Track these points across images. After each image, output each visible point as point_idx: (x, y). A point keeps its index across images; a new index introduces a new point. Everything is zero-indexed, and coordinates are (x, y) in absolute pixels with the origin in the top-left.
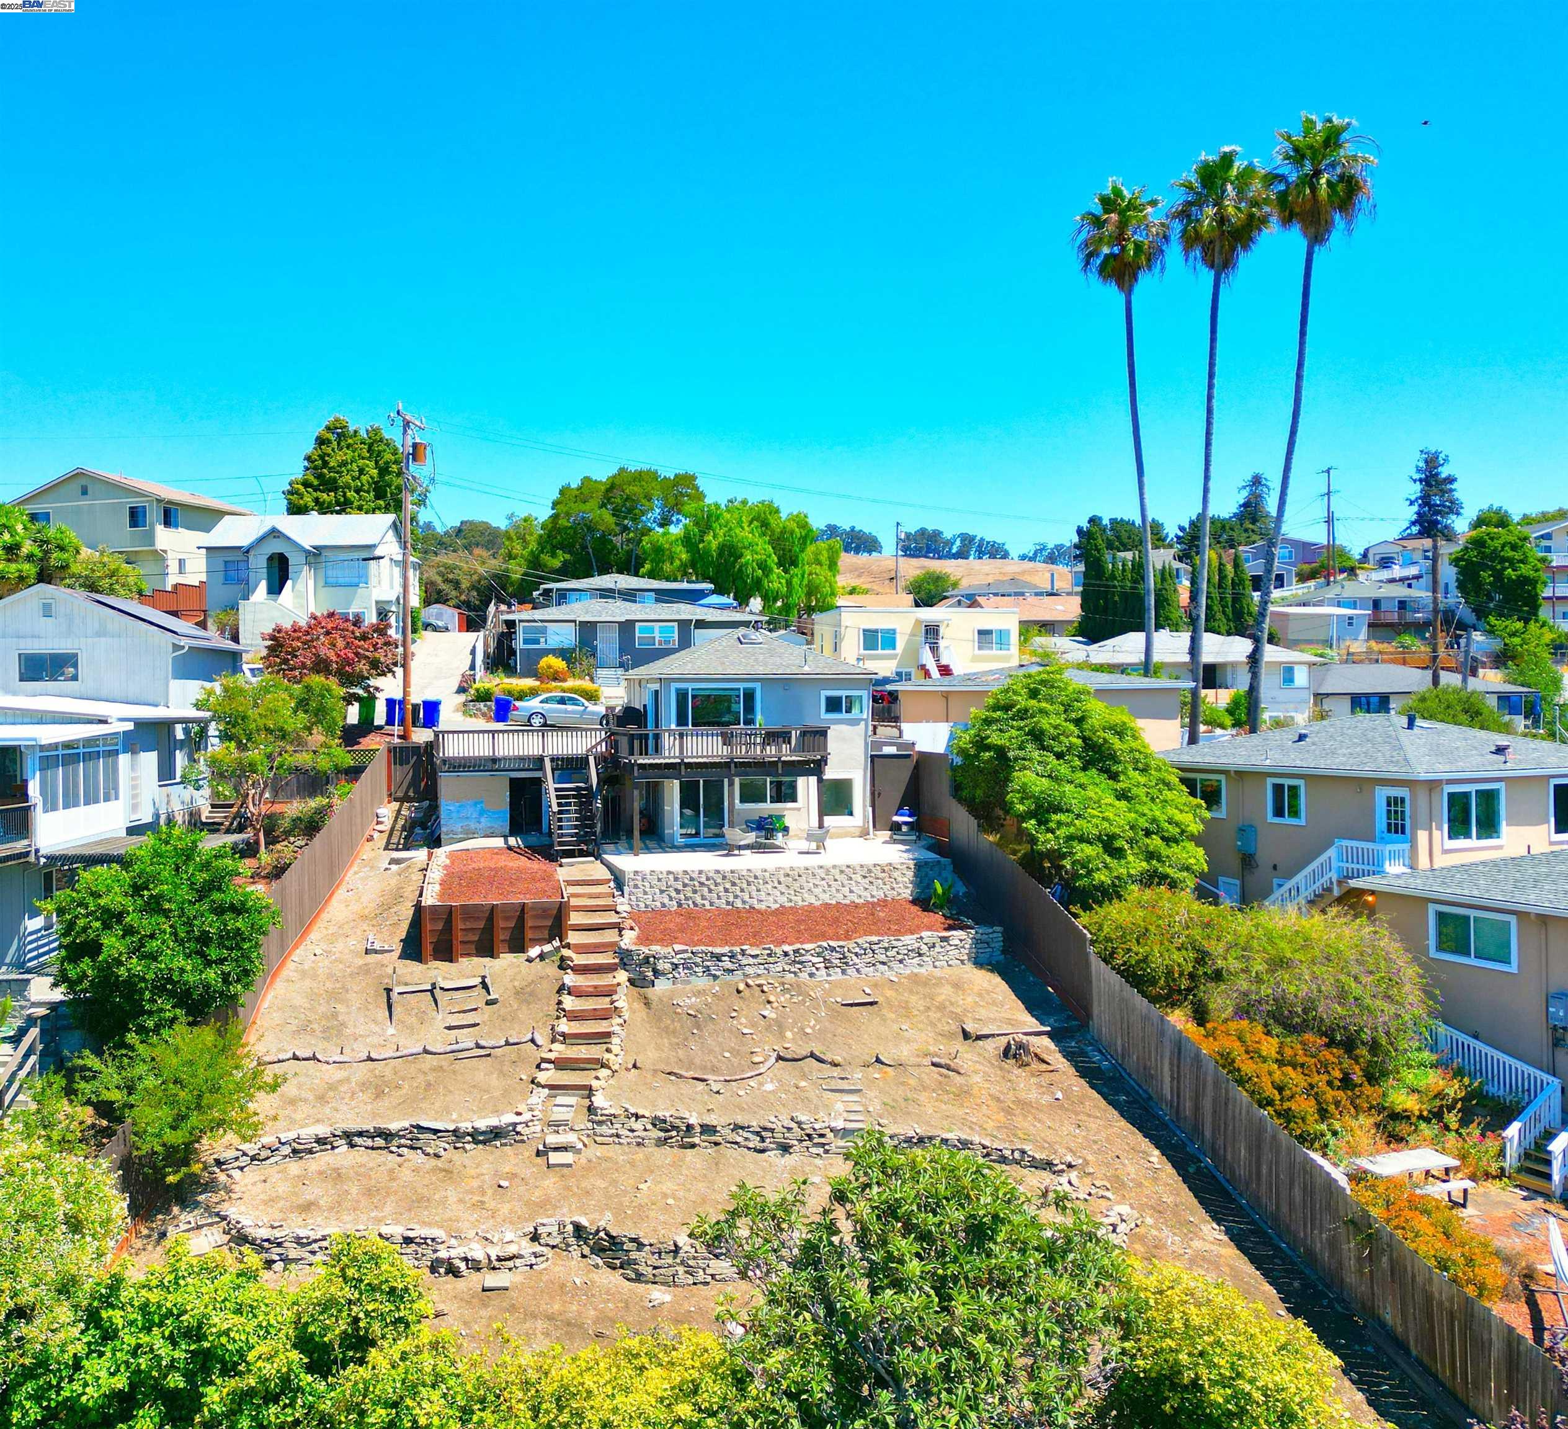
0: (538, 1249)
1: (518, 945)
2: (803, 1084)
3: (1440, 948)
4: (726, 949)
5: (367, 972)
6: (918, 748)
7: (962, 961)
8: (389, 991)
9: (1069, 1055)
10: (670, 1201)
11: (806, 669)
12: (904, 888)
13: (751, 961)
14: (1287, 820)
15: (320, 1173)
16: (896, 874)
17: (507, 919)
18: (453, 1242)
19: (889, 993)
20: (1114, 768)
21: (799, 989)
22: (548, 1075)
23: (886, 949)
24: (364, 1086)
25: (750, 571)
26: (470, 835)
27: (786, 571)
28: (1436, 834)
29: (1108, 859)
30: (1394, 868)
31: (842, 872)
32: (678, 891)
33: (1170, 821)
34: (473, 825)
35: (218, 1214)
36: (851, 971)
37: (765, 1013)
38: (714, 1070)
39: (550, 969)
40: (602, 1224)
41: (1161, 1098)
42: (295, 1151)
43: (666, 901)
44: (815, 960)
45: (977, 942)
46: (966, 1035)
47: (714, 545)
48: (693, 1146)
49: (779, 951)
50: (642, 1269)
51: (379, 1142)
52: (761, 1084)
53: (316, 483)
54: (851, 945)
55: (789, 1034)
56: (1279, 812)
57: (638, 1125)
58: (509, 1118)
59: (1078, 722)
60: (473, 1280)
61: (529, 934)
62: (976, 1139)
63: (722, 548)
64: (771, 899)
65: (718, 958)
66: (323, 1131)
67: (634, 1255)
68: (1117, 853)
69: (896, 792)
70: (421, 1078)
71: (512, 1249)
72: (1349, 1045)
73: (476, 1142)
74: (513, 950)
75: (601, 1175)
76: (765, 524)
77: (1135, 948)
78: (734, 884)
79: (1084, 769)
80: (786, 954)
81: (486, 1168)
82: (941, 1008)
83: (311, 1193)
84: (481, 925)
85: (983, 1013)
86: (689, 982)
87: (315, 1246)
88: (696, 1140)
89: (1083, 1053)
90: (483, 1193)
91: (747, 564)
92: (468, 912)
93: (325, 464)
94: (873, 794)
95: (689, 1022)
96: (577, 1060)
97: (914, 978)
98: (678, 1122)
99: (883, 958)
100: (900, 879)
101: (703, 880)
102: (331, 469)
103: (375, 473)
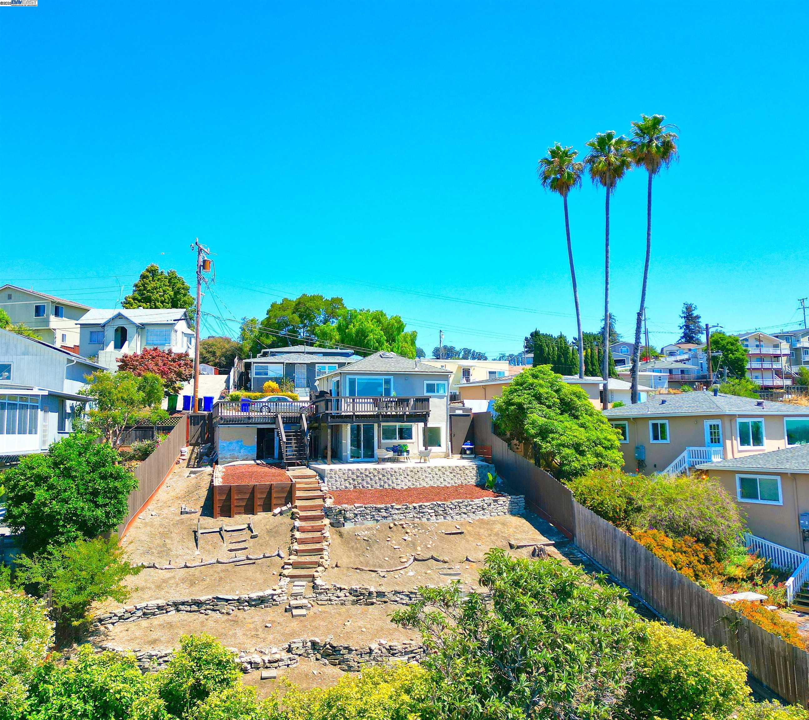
0: (291, 656)
1: (268, 508)
2: (429, 572)
3: (743, 496)
4: (383, 506)
5: (183, 523)
6: (473, 411)
7: (505, 513)
8: (195, 532)
9: (565, 555)
10: (364, 630)
11: (416, 369)
12: (472, 479)
13: (397, 512)
14: (660, 441)
15: (160, 625)
16: (467, 472)
17: (262, 493)
18: (242, 654)
19: (469, 528)
20: (576, 414)
21: (422, 526)
22: (289, 571)
23: (466, 506)
24: (183, 580)
25: (372, 343)
26: (235, 459)
28: (735, 442)
29: (578, 456)
30: (716, 459)
31: (439, 470)
32: (354, 480)
33: (605, 439)
34: (236, 454)
35: (100, 647)
36: (449, 518)
37: (405, 538)
38: (380, 566)
39: (286, 520)
40: (328, 640)
41: (616, 571)
42: (144, 614)
43: (348, 485)
44: (430, 511)
45: (512, 503)
46: (511, 546)
47: (354, 330)
48: (372, 604)
49: (411, 506)
50: (352, 663)
51: (194, 608)
52: (406, 572)
53: (140, 298)
54: (448, 503)
55: (419, 548)
56: (656, 438)
57: (341, 594)
58: (269, 592)
59: (557, 391)
60: (255, 674)
61: (274, 501)
63: (358, 332)
64: (403, 483)
65: (379, 510)
66: (161, 602)
67: (346, 656)
68: (582, 453)
69: (462, 434)
70: (216, 575)
71: (277, 657)
72: (706, 542)
73: (250, 605)
74: (264, 511)
75: (323, 620)
76: (379, 321)
77: (596, 497)
78: (384, 476)
79: (561, 414)
80: (415, 508)
81: (257, 619)
82: (497, 534)
83: (154, 635)
84: (247, 496)
85: (519, 536)
86: (363, 524)
87: (161, 660)
88: (374, 601)
89: (573, 553)
90: (257, 630)
91: (370, 340)
92: (240, 489)
93: (145, 289)
94: (451, 435)
95: (365, 543)
96: (305, 563)
97: (481, 521)
98: (364, 592)
99: (465, 511)
100: (469, 474)
101: (367, 473)
102: (148, 291)
103: (172, 293)
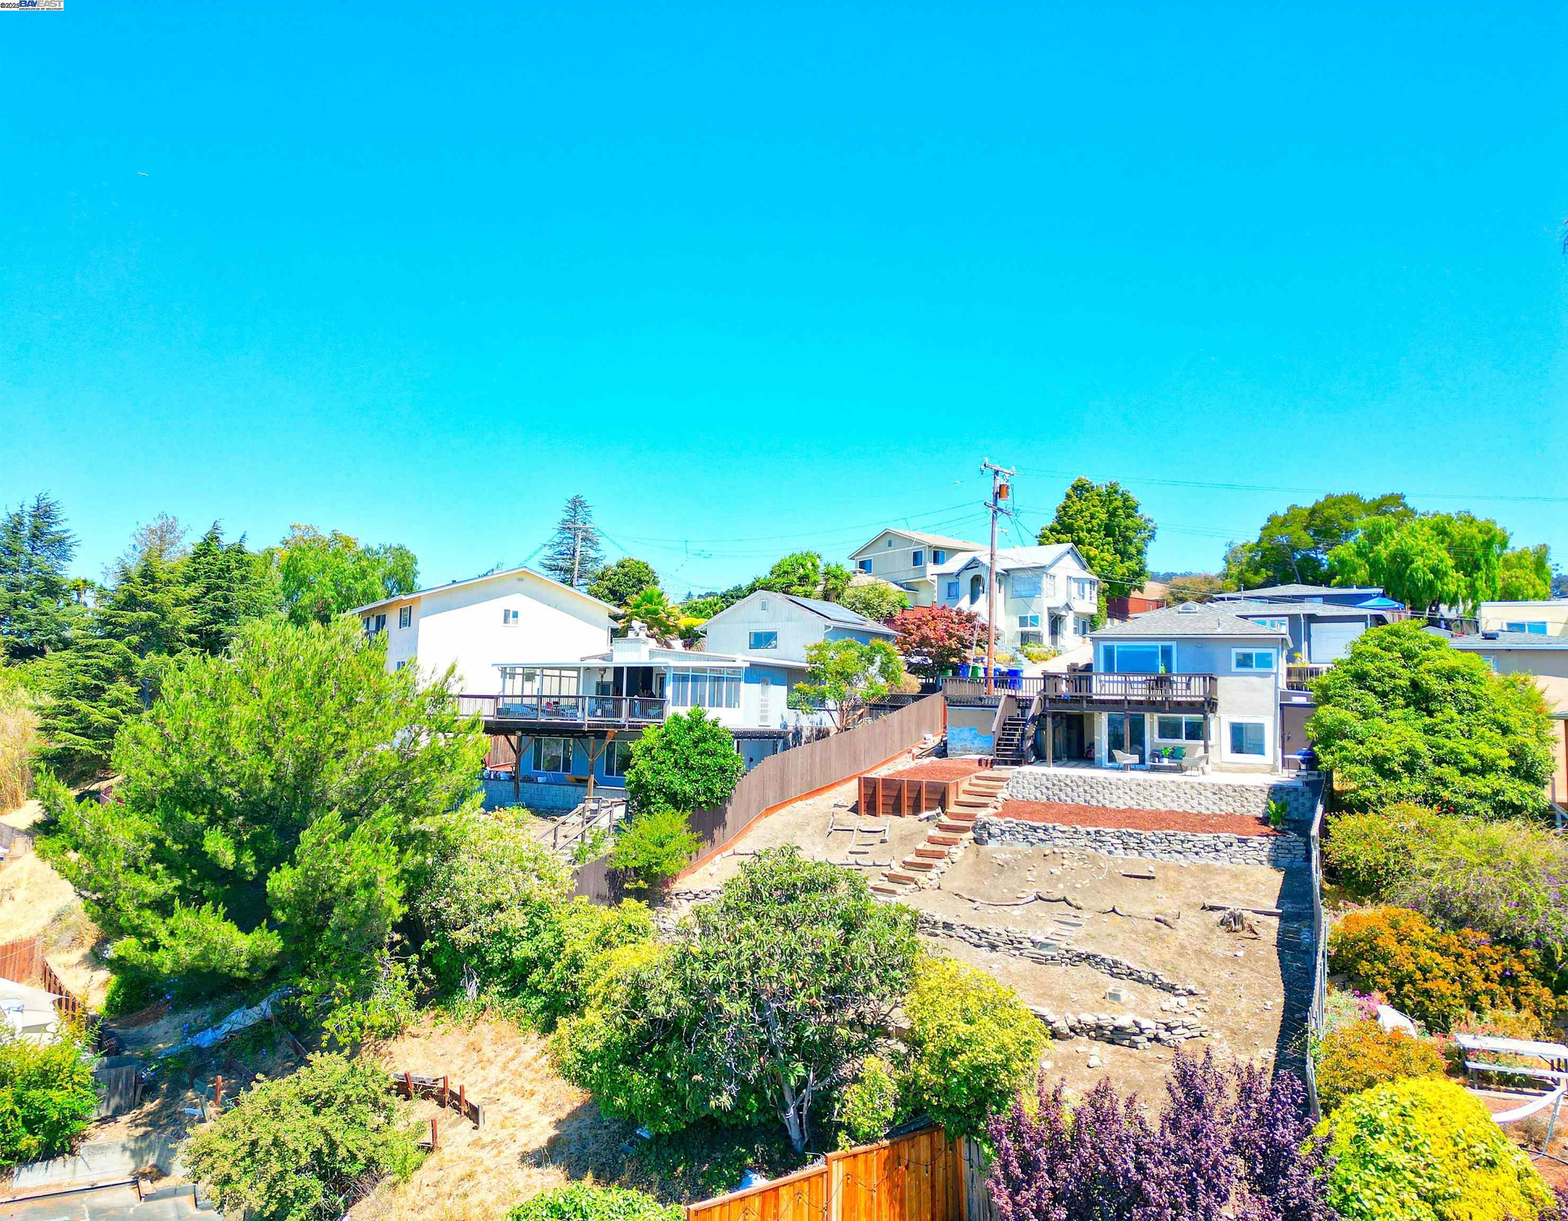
1: (915, 810)
2: (1042, 914)
7: (1260, 862)
9: (1283, 932)
13: (1060, 835)
17: (910, 790)
19: (1172, 873)
26: (967, 752)
32: (1047, 788)
34: (969, 745)
37: (1054, 870)
38: (987, 898)
46: (1205, 906)
48: (937, 935)
55: (1059, 885)
61: (923, 801)
65: (1035, 829)
74: (912, 812)
78: (1092, 787)
80: (1089, 833)
84: (894, 792)
85: (1236, 895)
86: (1011, 845)
88: (938, 932)
92: (887, 784)
93: (1067, 513)
94: (1282, 737)
95: (998, 868)
96: (903, 878)
97: (1204, 868)
98: (929, 918)
101: (1068, 782)
103: (1104, 517)
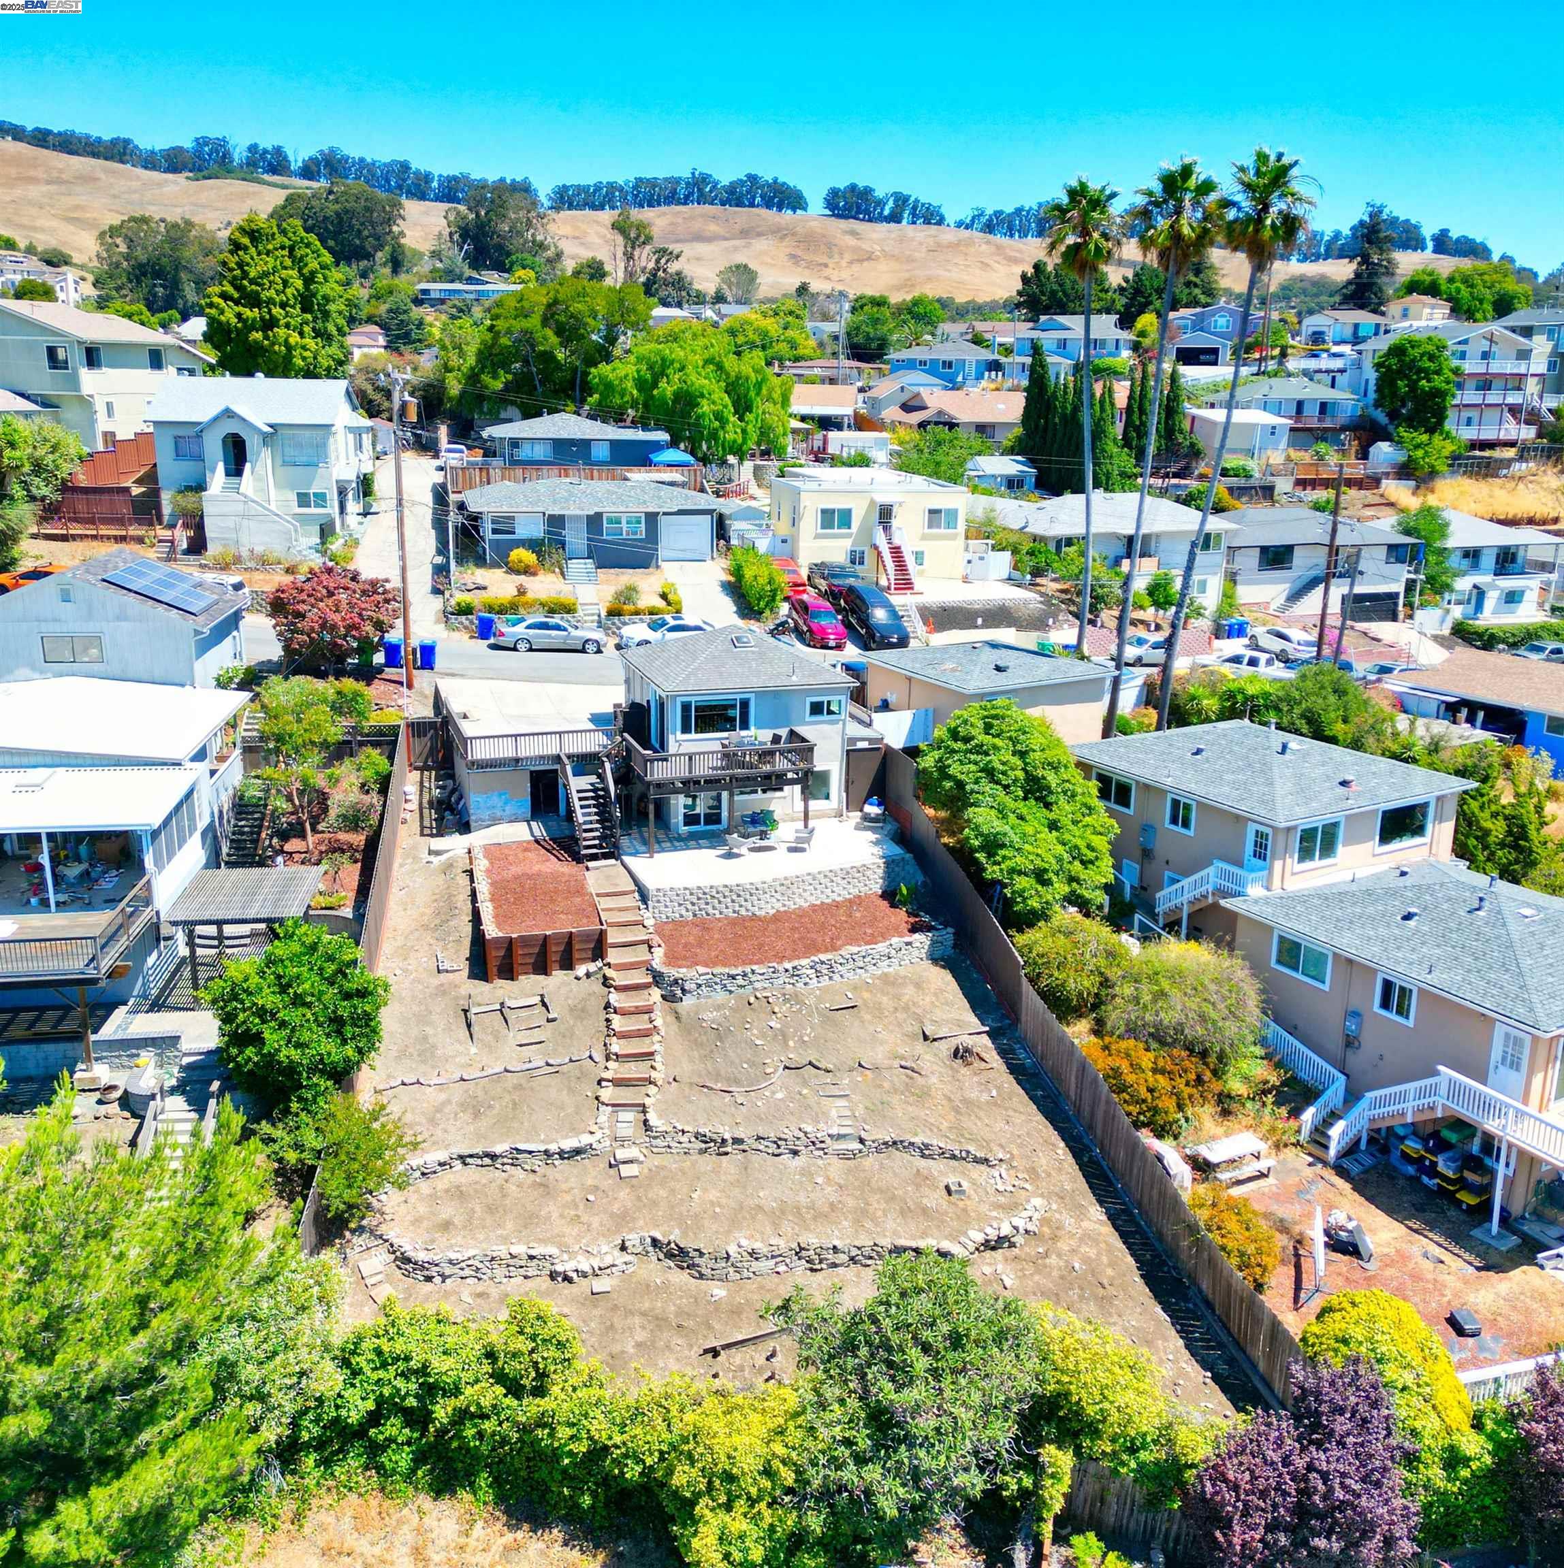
0: (628, 1258)
2: (805, 1091)
3: (1278, 961)
4: (739, 971)
5: (444, 993)
6: (885, 742)
8: (465, 1011)
10: (718, 1210)
11: (794, 679)
12: (875, 884)
13: (760, 978)
14: (1180, 829)
15: (447, 1191)
16: (868, 873)
17: (557, 945)
18: (565, 1257)
19: (866, 995)
21: (796, 998)
22: (607, 1093)
23: (864, 957)
24: (463, 1106)
26: (496, 821)
27: (741, 419)
32: (693, 903)
34: (498, 813)
35: (381, 1237)
36: (836, 977)
37: (772, 1024)
38: (737, 1082)
39: (596, 986)
40: (672, 1238)
41: (1068, 1096)
42: (423, 1174)
43: (684, 912)
44: (809, 972)
45: (933, 943)
47: (669, 392)
49: (781, 969)
50: (704, 1271)
51: (487, 1161)
52: (773, 1093)
54: (837, 957)
55: (791, 1043)
56: (1174, 820)
57: (684, 1139)
58: (586, 1139)
60: (584, 1288)
61: (576, 957)
62: (935, 1142)
64: (769, 906)
65: (733, 977)
66: (443, 1156)
67: (697, 1260)
68: (1046, 883)
69: (865, 784)
70: (507, 1098)
71: (608, 1260)
73: (562, 1158)
75: (663, 1184)
76: (720, 368)
80: (786, 970)
81: (573, 1182)
82: (906, 1009)
83: (445, 1212)
84: (536, 949)
86: (710, 998)
87: (463, 1264)
88: (729, 1149)
89: (1013, 1051)
90: (576, 1207)
92: (525, 940)
94: (847, 781)
95: (713, 1033)
97: (885, 978)
98: (715, 1136)
99: (861, 964)
100: (872, 877)
102: (252, 281)
